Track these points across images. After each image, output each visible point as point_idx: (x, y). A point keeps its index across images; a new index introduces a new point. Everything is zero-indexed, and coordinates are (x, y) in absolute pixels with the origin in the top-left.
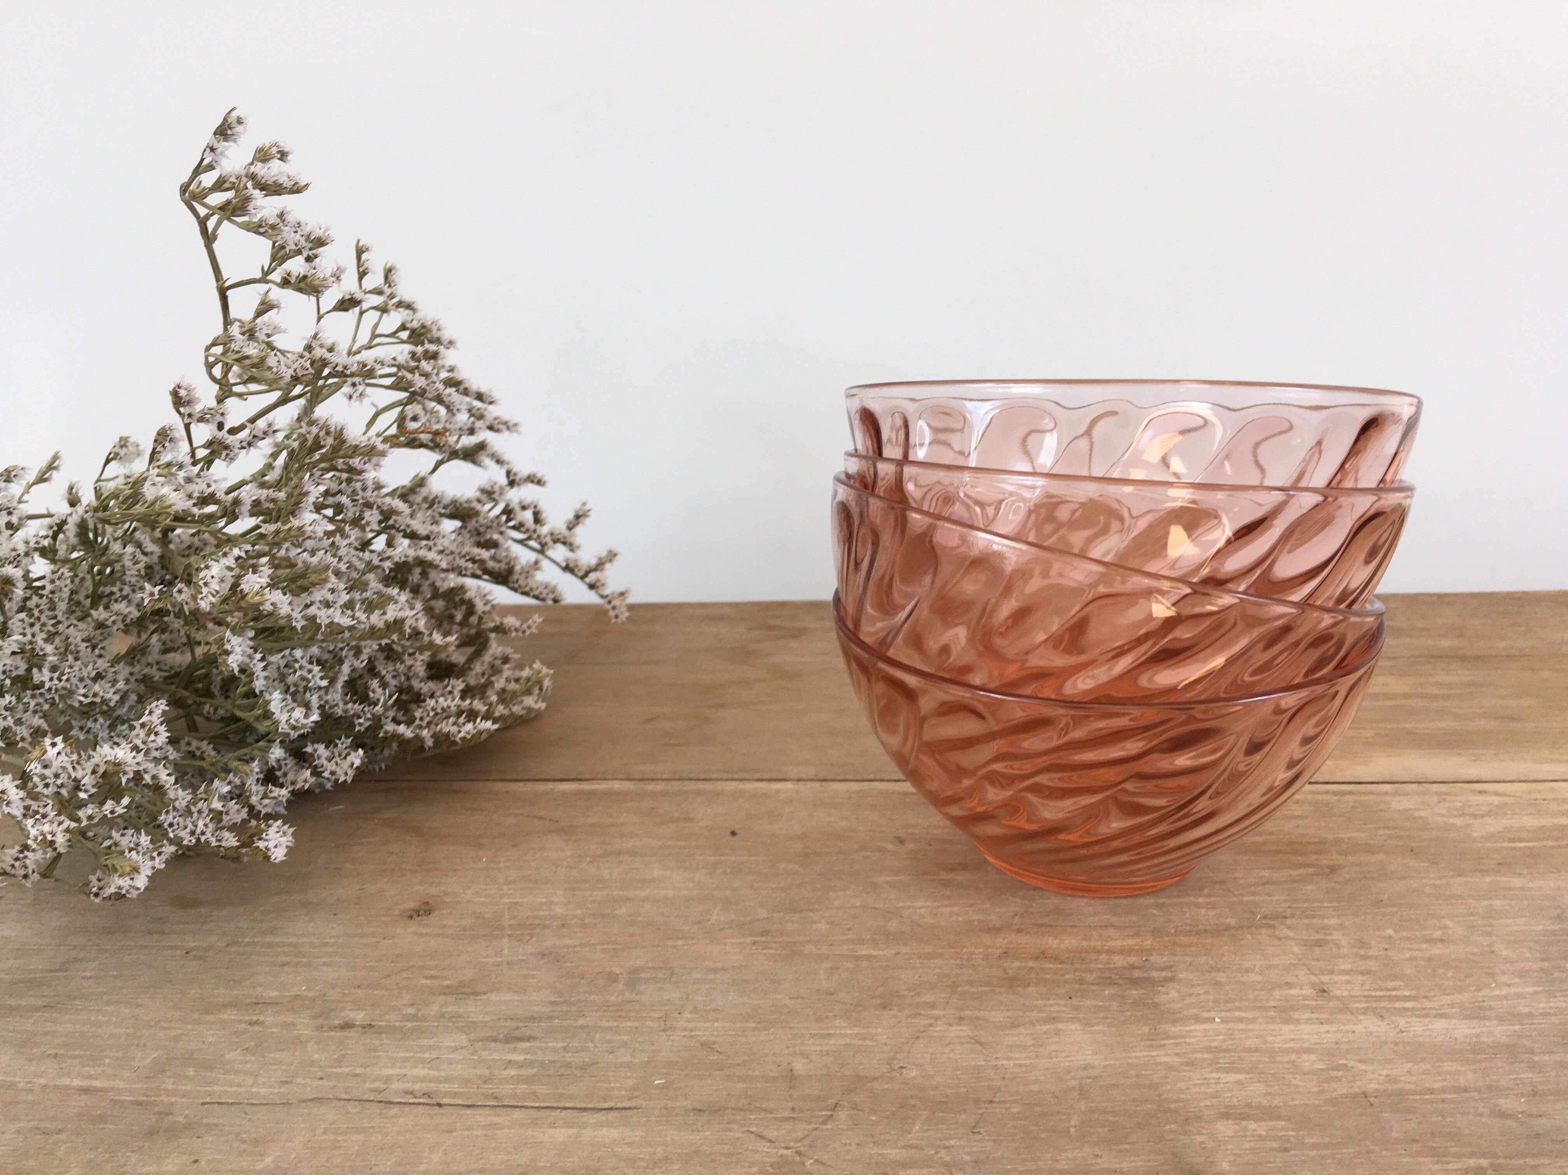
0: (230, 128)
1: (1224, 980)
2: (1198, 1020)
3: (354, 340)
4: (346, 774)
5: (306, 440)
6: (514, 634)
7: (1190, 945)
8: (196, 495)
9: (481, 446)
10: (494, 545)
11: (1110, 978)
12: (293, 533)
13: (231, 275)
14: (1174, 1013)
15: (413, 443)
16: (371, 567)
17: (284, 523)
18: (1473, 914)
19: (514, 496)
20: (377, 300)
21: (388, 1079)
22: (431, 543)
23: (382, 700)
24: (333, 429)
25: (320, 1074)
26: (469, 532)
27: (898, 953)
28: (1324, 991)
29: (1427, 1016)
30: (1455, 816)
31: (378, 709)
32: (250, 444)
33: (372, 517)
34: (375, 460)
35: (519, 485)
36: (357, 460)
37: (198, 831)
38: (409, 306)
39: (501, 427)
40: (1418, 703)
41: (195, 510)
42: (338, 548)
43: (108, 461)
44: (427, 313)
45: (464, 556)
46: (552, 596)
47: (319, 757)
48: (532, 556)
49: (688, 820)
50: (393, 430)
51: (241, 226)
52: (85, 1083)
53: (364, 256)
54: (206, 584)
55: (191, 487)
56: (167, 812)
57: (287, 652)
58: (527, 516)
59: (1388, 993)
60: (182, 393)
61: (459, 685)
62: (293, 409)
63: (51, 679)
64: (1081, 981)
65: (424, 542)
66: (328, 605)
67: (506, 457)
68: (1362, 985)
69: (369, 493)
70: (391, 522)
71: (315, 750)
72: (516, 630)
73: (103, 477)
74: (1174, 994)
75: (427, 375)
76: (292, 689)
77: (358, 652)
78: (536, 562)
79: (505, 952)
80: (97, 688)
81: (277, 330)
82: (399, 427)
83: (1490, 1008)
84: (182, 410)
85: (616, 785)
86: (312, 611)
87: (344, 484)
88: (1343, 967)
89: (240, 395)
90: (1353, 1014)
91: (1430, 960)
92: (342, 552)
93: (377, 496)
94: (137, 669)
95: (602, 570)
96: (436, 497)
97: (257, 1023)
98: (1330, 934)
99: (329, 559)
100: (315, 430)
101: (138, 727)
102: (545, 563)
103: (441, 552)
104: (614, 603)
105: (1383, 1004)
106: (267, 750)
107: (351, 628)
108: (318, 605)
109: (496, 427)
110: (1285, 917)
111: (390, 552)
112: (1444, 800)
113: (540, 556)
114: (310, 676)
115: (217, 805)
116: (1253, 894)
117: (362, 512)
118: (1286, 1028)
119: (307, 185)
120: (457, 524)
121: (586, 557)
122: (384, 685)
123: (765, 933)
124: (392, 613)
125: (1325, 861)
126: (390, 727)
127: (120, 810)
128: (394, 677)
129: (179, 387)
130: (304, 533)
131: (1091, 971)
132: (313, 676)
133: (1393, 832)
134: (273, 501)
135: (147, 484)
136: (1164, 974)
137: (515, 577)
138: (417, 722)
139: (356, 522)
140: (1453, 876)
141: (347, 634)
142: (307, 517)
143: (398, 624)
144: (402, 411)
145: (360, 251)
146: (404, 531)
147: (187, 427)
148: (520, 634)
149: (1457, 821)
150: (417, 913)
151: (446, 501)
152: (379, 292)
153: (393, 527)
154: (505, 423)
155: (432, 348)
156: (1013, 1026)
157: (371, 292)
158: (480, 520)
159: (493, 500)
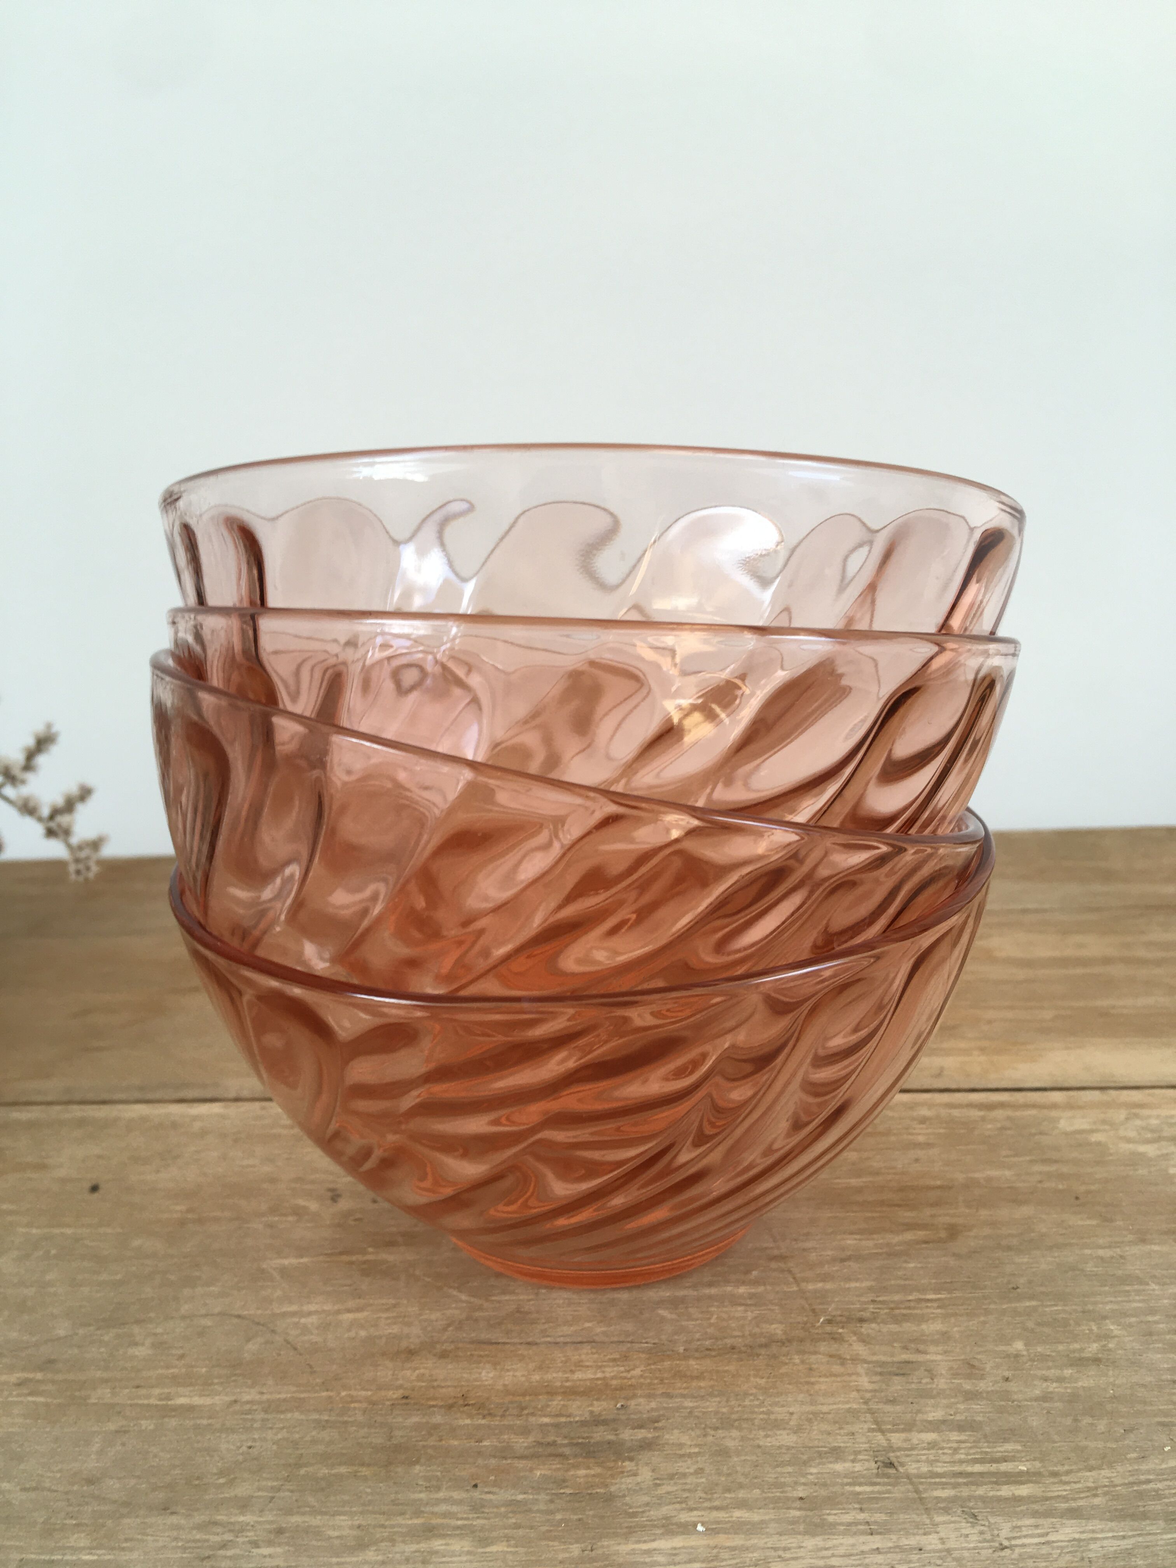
1: (730, 1444)
2: (670, 1528)
7: (700, 1377)
11: (554, 1444)
14: (634, 1515)
18: (1153, 1311)
27: (236, 1401)
28: (891, 1465)
29: (1048, 1514)
30: (1148, 1142)
40: (1118, 971)
49: (40, 1167)
59: (994, 1467)
64: (505, 1452)
68: (956, 1450)
74: (645, 1475)
83: (1158, 1495)
88: (931, 1417)
90: (927, 1510)
91: (1073, 1398)
95: (71, 812)
98: (925, 1353)
105: (981, 1491)
110: (862, 1320)
112: (1136, 1116)
116: (825, 1278)
118: (810, 1543)
121: (48, 794)
123: (49, 1364)
125: (945, 1215)
131: (525, 1431)
133: (1053, 1168)
136: (641, 1434)
140: (1131, 1243)
149: (1150, 1150)
156: (360, 1545)
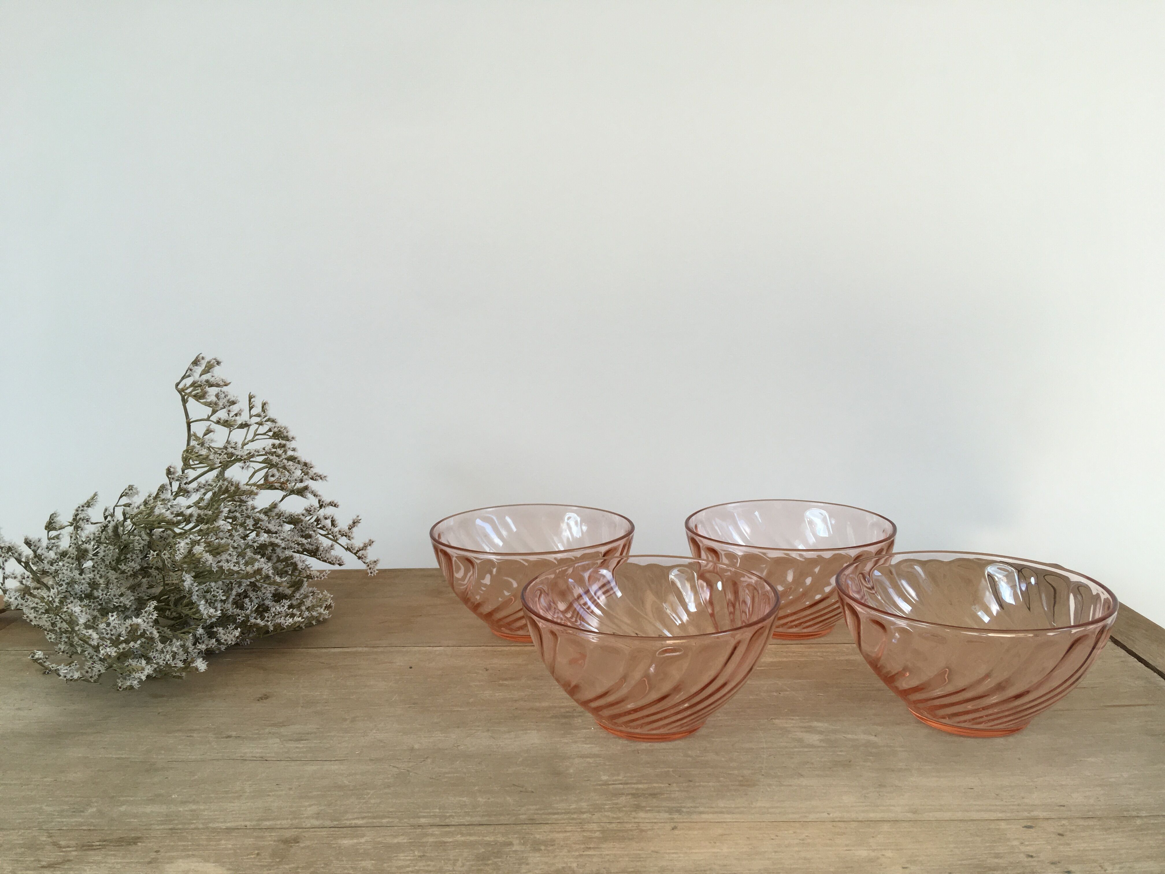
0: (199, 361)
3: (245, 439)
4: (232, 640)
5: (222, 488)
6: (316, 579)
8: (175, 512)
9: (306, 488)
10: (309, 536)
12: (215, 529)
13: (193, 416)
15: (271, 487)
16: (248, 546)
17: (211, 525)
19: (322, 512)
20: (258, 419)
21: (246, 753)
22: (277, 535)
23: (250, 608)
24: (234, 483)
25: (217, 752)
26: (298, 530)
27: (470, 709)
31: (248, 612)
32: (197, 490)
33: (250, 523)
34: (252, 496)
35: (325, 507)
36: (244, 497)
37: (167, 659)
38: (273, 421)
39: (317, 478)
41: (175, 519)
42: (234, 536)
43: (121, 496)
44: (282, 422)
45: (294, 542)
46: (338, 562)
47: (219, 633)
48: (330, 542)
49: (391, 662)
50: (262, 482)
51: (202, 403)
52: (118, 756)
53: (252, 400)
54: (179, 550)
55: (172, 510)
56: (153, 652)
57: (208, 584)
58: (328, 522)
60: (172, 470)
61: (287, 603)
62: (215, 473)
63: (102, 595)
64: (544, 717)
65: (274, 535)
66: (228, 561)
67: (319, 493)
69: (249, 511)
70: (259, 525)
71: (218, 630)
72: (317, 577)
73: (118, 505)
74: (580, 721)
75: (279, 456)
76: (209, 601)
77: (240, 585)
78: (332, 546)
79: (299, 712)
80: (122, 599)
81: (212, 441)
82: (265, 480)
84: (170, 476)
85: (360, 649)
86: (220, 564)
87: (238, 507)
89: (193, 469)
92: (235, 538)
93: (253, 513)
94: (136, 594)
95: (365, 550)
96: (282, 513)
97: (190, 736)
99: (229, 541)
100: (226, 483)
101: (144, 612)
102: (336, 546)
103: (282, 540)
104: (371, 565)
106: (196, 629)
107: (238, 572)
108: (224, 561)
109: (315, 478)
111: (257, 539)
113: (334, 543)
114: (218, 594)
115: (175, 649)
117: (245, 520)
119: (230, 383)
120: (293, 526)
121: (358, 542)
122: (251, 601)
123: (415, 703)
124: (257, 566)
126: (253, 621)
127: (136, 646)
128: (256, 598)
129: (170, 467)
130: (220, 529)
134: (206, 515)
135: (157, 508)
137: (320, 553)
138: (266, 619)
139: (242, 525)
141: (236, 576)
142: (221, 522)
143: (259, 571)
144: (267, 472)
145: (250, 398)
146: (265, 529)
147: (171, 484)
148: (319, 579)
150: (262, 698)
151: (287, 515)
152: (258, 415)
153: (259, 527)
154: (320, 476)
155: (284, 442)
156: (509, 732)
157: (254, 416)
158: (304, 524)
159: (311, 515)
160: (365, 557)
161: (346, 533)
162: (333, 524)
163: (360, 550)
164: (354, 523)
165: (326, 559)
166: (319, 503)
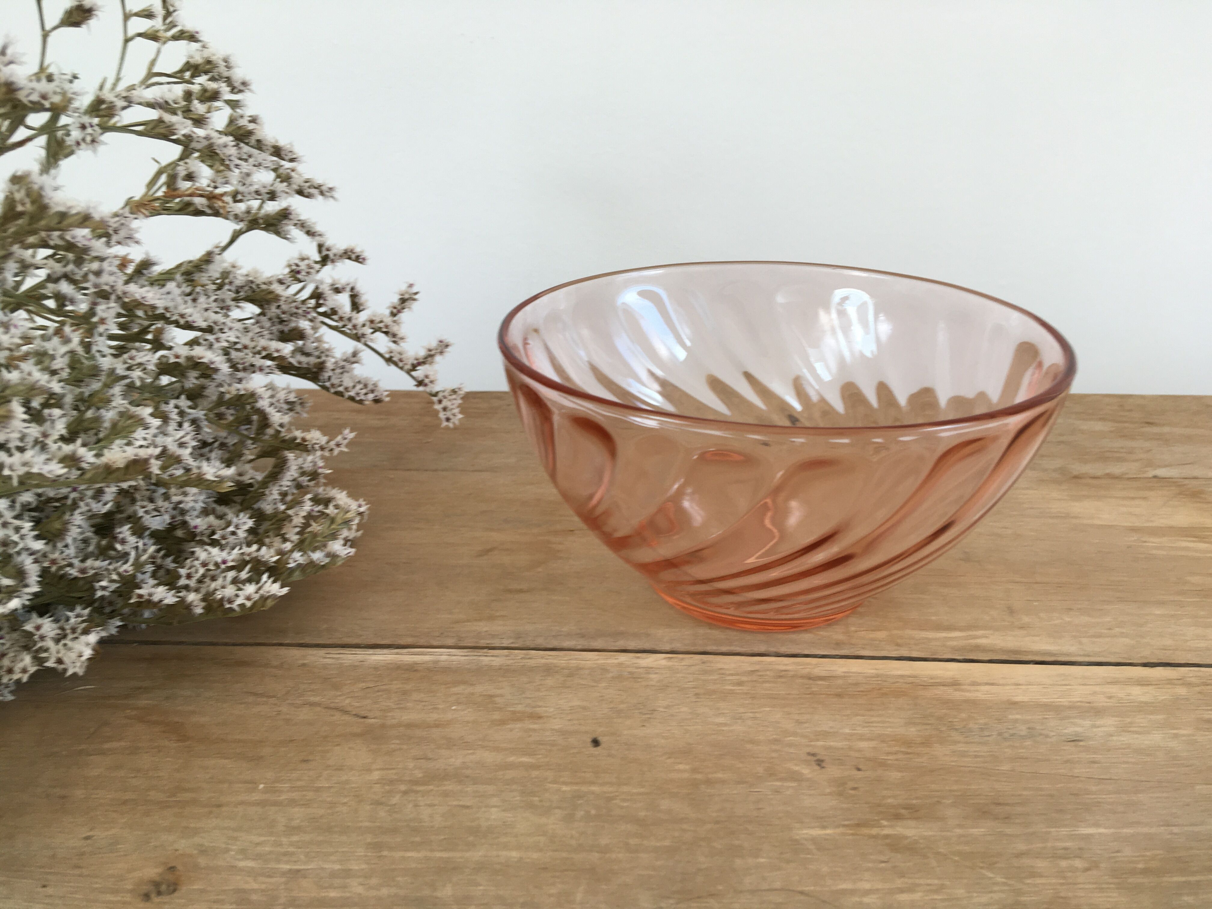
4: (81, 659)
6: (319, 453)
9: (285, 214)
10: (299, 335)
15: (187, 208)
19: (326, 276)
22: (211, 337)
23: (134, 553)
26: (270, 319)
31: (129, 566)
35: (333, 261)
38: (192, 38)
39: (312, 191)
45: (259, 353)
46: (371, 396)
47: (43, 637)
48: (349, 346)
49: (536, 717)
58: (343, 301)
61: (246, 522)
67: (318, 228)
71: (38, 628)
72: (322, 448)
77: (98, 494)
78: (355, 354)
95: (431, 363)
102: (366, 355)
103: (224, 349)
104: (445, 403)
109: (306, 192)
113: (360, 346)
117: (93, 304)
120: (257, 310)
121: (413, 346)
122: (139, 531)
124: (140, 441)
128: (154, 519)
132: (22, 537)
137: (326, 375)
138: (183, 582)
144: (173, 166)
148: (327, 453)
150: (158, 888)
151: (240, 281)
154: (318, 187)
155: (214, 86)
157: (137, 15)
158: (284, 307)
159: (300, 281)
160: (432, 382)
161: (387, 326)
162: (356, 306)
163: (419, 364)
164: (403, 301)
165: (341, 389)
166: (320, 251)
